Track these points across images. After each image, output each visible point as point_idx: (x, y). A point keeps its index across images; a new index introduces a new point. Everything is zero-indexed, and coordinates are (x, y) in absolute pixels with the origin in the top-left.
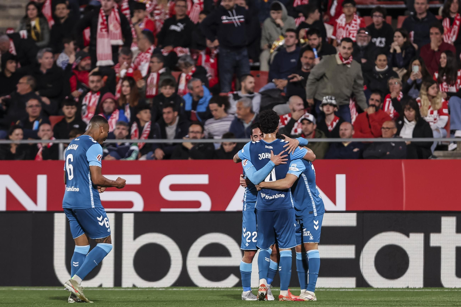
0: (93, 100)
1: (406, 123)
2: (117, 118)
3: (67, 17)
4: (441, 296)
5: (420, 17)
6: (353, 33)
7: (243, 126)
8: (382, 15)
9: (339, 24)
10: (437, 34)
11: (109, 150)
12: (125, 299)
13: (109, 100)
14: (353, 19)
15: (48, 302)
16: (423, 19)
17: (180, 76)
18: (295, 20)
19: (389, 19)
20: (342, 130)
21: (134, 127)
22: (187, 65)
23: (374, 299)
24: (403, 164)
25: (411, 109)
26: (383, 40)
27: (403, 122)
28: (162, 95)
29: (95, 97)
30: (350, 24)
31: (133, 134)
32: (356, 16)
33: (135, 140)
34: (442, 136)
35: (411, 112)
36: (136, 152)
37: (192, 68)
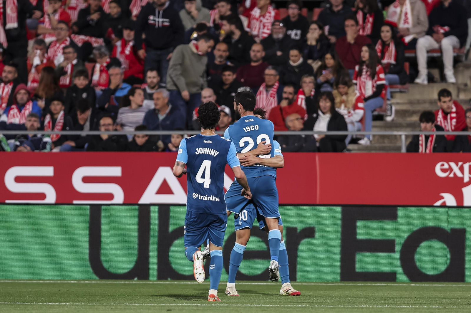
0: (6, 90)
1: (320, 115)
2: (31, 109)
4: (354, 290)
5: (336, 9)
6: (268, 26)
7: (158, 118)
8: (297, 7)
9: (254, 15)
10: (352, 26)
11: (20, 142)
13: (23, 91)
14: (267, 11)
16: (339, 11)
17: (94, 67)
18: (210, 12)
19: (305, 11)
21: (48, 118)
22: (102, 55)
24: (317, 157)
25: (327, 101)
26: (299, 32)
27: (318, 115)
28: (75, 86)
29: (8, 87)
30: (264, 16)
31: (46, 126)
32: (271, 9)
33: (48, 131)
34: (356, 128)
36: (49, 144)
37: (107, 59)
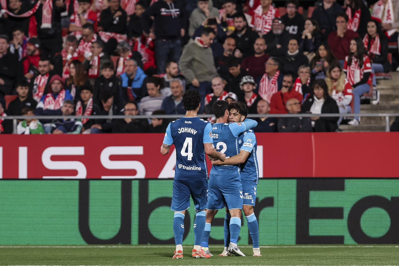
0: (43, 81)
1: (315, 100)
2: (64, 97)
3: (19, 8)
6: (269, 22)
7: (174, 104)
8: (295, 6)
9: (257, 14)
10: (342, 22)
11: (56, 124)
12: (70, 255)
13: (57, 81)
14: (269, 9)
15: (3, 258)
17: (118, 60)
19: (301, 9)
20: (259, 107)
21: (79, 105)
22: (125, 50)
23: (287, 255)
24: (313, 136)
25: (320, 88)
26: (296, 28)
27: (313, 100)
28: (102, 76)
29: (44, 78)
30: (266, 14)
31: (77, 111)
32: (272, 7)
33: (79, 116)
34: (346, 111)
35: (320, 90)
36: (80, 127)
37: (129, 53)
